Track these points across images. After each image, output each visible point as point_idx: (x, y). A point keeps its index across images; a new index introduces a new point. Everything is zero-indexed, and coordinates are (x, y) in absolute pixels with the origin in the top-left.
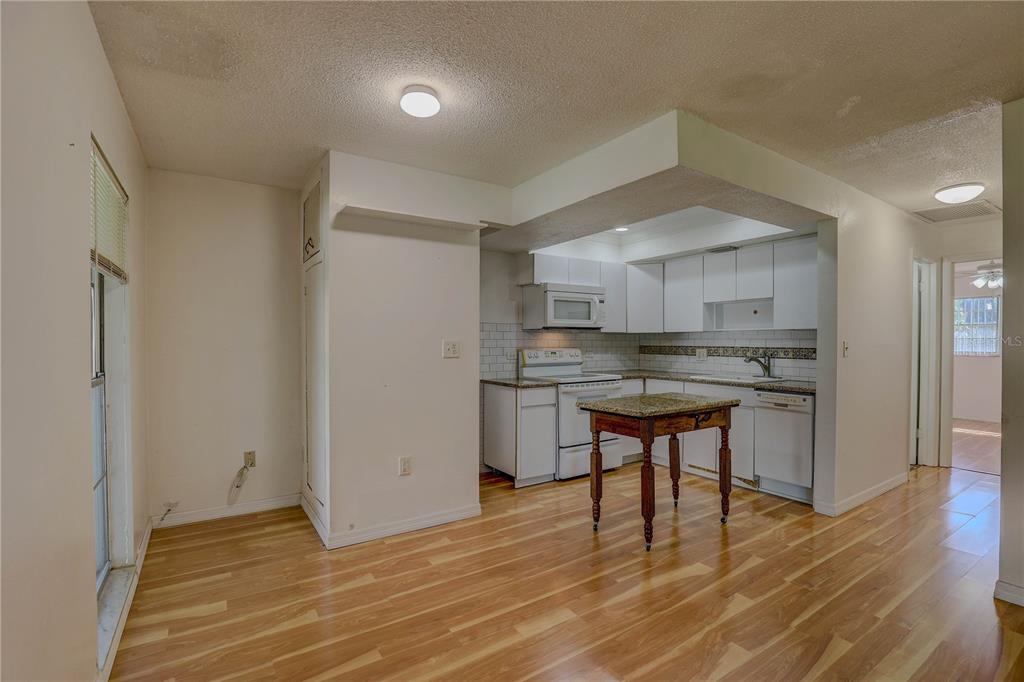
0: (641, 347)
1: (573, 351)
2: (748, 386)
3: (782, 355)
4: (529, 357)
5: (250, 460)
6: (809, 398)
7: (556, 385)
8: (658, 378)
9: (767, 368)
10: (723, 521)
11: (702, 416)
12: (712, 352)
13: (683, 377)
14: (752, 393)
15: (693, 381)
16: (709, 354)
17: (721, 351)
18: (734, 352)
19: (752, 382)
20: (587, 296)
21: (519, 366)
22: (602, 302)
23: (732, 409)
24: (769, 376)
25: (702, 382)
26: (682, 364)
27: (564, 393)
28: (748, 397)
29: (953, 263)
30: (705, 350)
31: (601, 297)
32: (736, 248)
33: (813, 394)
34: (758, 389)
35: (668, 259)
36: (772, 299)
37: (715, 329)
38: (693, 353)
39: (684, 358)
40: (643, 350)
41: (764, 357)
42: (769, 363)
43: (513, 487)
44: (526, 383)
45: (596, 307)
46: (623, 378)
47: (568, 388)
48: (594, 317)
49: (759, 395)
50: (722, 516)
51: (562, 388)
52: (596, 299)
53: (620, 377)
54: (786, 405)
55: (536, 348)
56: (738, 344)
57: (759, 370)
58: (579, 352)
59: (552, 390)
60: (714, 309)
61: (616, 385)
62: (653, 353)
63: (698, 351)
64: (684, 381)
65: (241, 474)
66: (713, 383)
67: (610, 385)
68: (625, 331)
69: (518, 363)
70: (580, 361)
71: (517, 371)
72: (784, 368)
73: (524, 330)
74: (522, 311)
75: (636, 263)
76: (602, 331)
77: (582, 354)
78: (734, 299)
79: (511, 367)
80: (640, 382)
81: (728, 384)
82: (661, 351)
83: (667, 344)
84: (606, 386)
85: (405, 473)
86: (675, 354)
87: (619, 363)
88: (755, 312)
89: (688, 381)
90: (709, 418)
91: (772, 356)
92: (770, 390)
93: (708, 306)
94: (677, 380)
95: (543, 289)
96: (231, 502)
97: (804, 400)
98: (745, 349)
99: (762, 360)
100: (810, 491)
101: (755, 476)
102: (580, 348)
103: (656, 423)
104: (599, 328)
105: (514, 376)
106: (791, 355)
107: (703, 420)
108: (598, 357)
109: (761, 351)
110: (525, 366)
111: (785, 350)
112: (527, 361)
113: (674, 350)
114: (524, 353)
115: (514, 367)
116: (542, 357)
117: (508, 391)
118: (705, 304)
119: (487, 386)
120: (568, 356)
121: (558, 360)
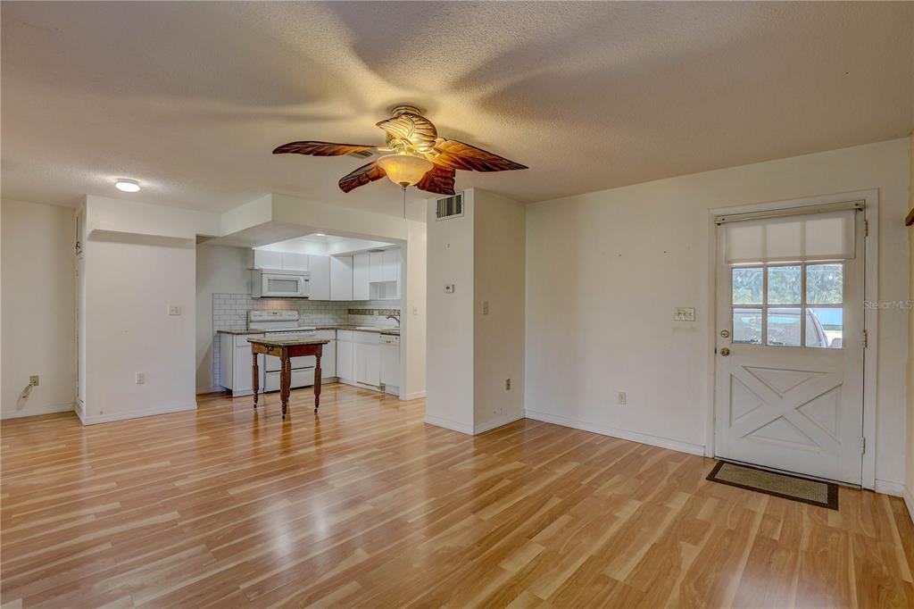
0: (349, 310)
1: (290, 313)
2: (378, 332)
4: (254, 316)
5: (35, 381)
6: (398, 337)
12: (381, 313)
19: (380, 330)
20: (294, 277)
21: (248, 321)
22: (307, 281)
30: (378, 312)
31: (306, 278)
32: (382, 251)
33: (399, 335)
35: (354, 254)
38: (373, 314)
39: (369, 317)
40: (350, 311)
43: (232, 397)
45: (302, 284)
46: (317, 329)
48: (301, 290)
52: (302, 279)
53: (315, 328)
54: (390, 342)
55: (263, 310)
58: (296, 312)
60: (376, 287)
61: (311, 333)
62: (355, 314)
63: (375, 312)
65: (27, 389)
68: (329, 299)
69: (247, 319)
70: (296, 317)
71: (247, 324)
73: (253, 299)
74: (251, 285)
75: (336, 256)
76: (310, 299)
77: (299, 315)
78: (381, 281)
79: (242, 324)
80: (333, 332)
82: (358, 312)
83: (361, 308)
85: (140, 382)
86: (365, 314)
87: (331, 321)
92: (385, 334)
93: (373, 285)
95: (260, 272)
96: (19, 409)
97: (396, 339)
99: (397, 317)
101: (381, 383)
102: (297, 310)
104: (307, 298)
110: (251, 322)
112: (253, 319)
113: (364, 312)
114: (252, 313)
115: (245, 322)
116: (265, 316)
117: (230, 337)
118: (371, 283)
119: (223, 335)
120: (286, 315)
121: (279, 318)
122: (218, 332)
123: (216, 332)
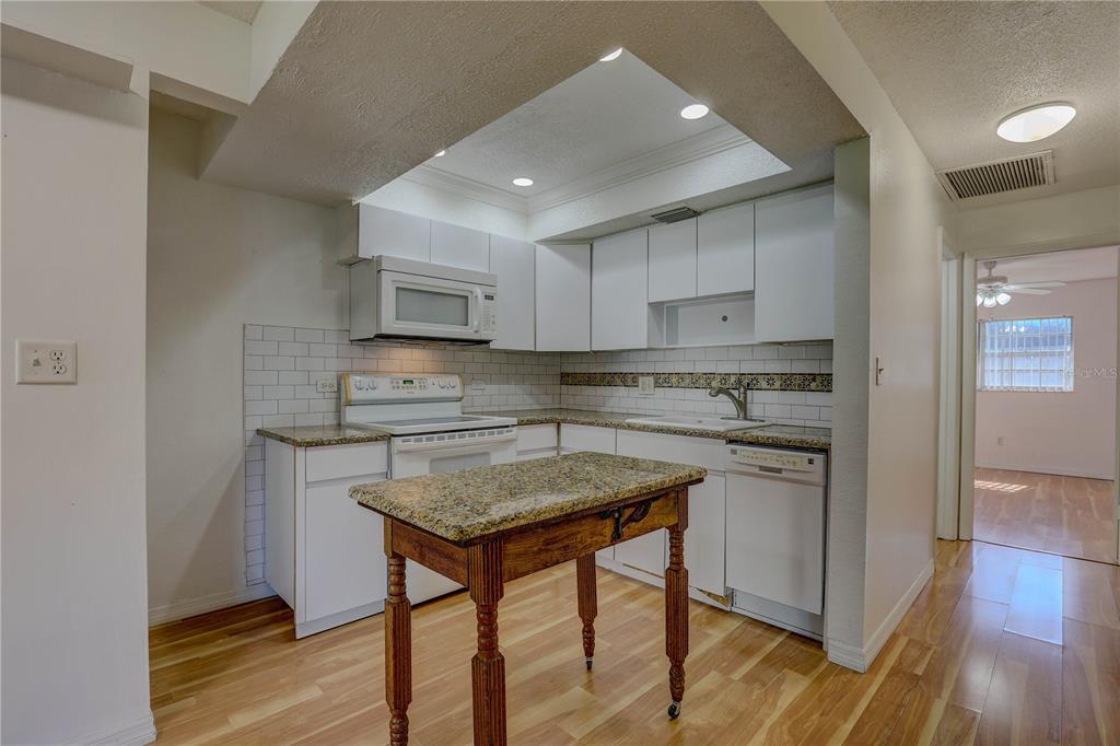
0: (562, 375)
1: (445, 380)
2: (717, 436)
3: (764, 384)
4: (357, 387)
6: (819, 458)
7: (388, 438)
8: (577, 423)
9: (742, 406)
10: (673, 713)
11: (628, 512)
12: (662, 380)
13: (615, 421)
14: (722, 448)
15: (630, 427)
16: (657, 385)
17: (674, 380)
18: (694, 381)
19: (722, 429)
20: (462, 286)
21: (341, 401)
22: (489, 297)
23: (690, 487)
24: (745, 418)
25: (644, 428)
26: (619, 399)
27: (400, 452)
28: (717, 456)
29: (976, 260)
30: (652, 378)
31: (490, 291)
32: (696, 214)
33: (825, 450)
34: (731, 441)
35: (596, 238)
36: (752, 293)
37: (665, 346)
38: (635, 384)
39: (622, 391)
40: (567, 379)
41: (739, 388)
42: (745, 398)
43: (291, 636)
44: (350, 433)
45: (478, 306)
46: (520, 424)
47: (412, 444)
48: (474, 321)
49: (734, 452)
50: (671, 702)
51: (397, 443)
52: (478, 291)
53: (514, 421)
54: (779, 471)
55: (377, 373)
56: (700, 369)
57: (731, 409)
58: (456, 380)
59: (381, 447)
60: (663, 312)
61: (506, 435)
62: (579, 384)
63: (641, 379)
64: (617, 427)
66: (660, 430)
67: (496, 436)
68: (533, 349)
69: (339, 398)
70: (457, 393)
71: (339, 411)
72: (770, 406)
73: (353, 342)
74: (348, 307)
76: (492, 346)
77: (464, 385)
78: (693, 295)
79: (328, 405)
80: (550, 429)
81: (684, 433)
82: (590, 380)
83: (601, 370)
84: (487, 437)
86: (609, 385)
87: (528, 399)
88: (725, 319)
89: (623, 427)
90: (644, 514)
91: (748, 387)
92: (750, 444)
93: (656, 307)
94: (606, 425)
95: (375, 266)
97: (811, 462)
98: (710, 376)
99: (735, 393)
100: (819, 620)
101: (726, 588)
102: (459, 374)
103: (509, 546)
104: (487, 342)
105: (330, 420)
106: (777, 384)
107: (631, 519)
108: (492, 389)
109: (733, 379)
110: (349, 404)
111: (769, 377)
112: (355, 395)
113: (609, 380)
114: (354, 379)
115: (331, 405)
116: (384, 388)
117: (287, 449)
118: (649, 304)
119: (270, 441)
120: (436, 386)
121: (417, 393)
122: (259, 432)
123: (250, 435)
